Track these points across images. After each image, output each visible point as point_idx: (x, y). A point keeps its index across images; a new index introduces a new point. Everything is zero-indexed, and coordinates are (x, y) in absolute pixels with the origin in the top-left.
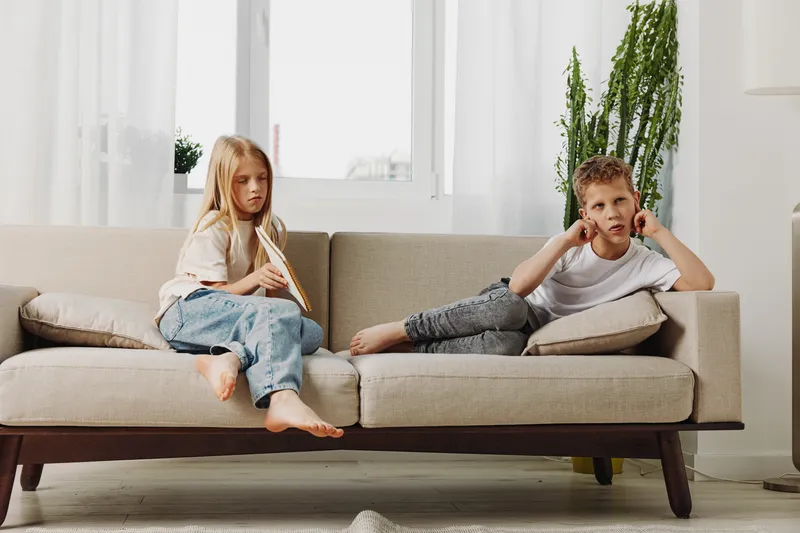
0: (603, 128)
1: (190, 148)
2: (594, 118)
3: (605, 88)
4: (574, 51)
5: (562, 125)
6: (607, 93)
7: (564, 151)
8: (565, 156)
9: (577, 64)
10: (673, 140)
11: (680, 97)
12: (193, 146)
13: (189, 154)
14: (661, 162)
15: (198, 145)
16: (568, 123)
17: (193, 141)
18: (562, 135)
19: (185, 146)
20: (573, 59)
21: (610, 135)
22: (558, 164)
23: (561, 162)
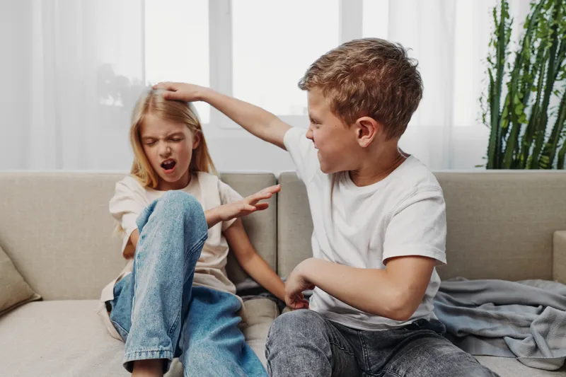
22: (481, 99)
23: (483, 97)
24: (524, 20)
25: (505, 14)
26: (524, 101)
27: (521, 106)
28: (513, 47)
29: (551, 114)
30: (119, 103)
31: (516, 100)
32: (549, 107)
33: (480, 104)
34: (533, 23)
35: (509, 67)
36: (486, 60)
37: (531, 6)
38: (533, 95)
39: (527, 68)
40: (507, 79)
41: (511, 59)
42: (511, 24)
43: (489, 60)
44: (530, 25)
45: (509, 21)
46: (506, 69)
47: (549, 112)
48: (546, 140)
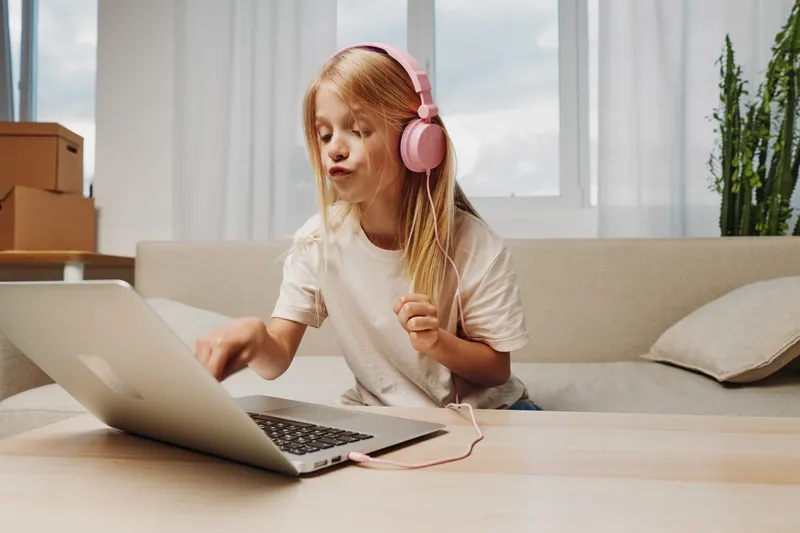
0: (763, 118)
2: (752, 108)
3: (764, 80)
4: (728, 39)
5: (715, 120)
6: (766, 83)
7: (717, 147)
8: (718, 153)
9: (730, 54)
16: (721, 115)
18: (715, 131)
20: (726, 48)
21: (772, 126)
22: (711, 162)
23: (714, 160)
25: (730, 63)
33: (710, 168)
36: (712, 117)
37: (772, 53)
43: (716, 116)
44: (773, 72)
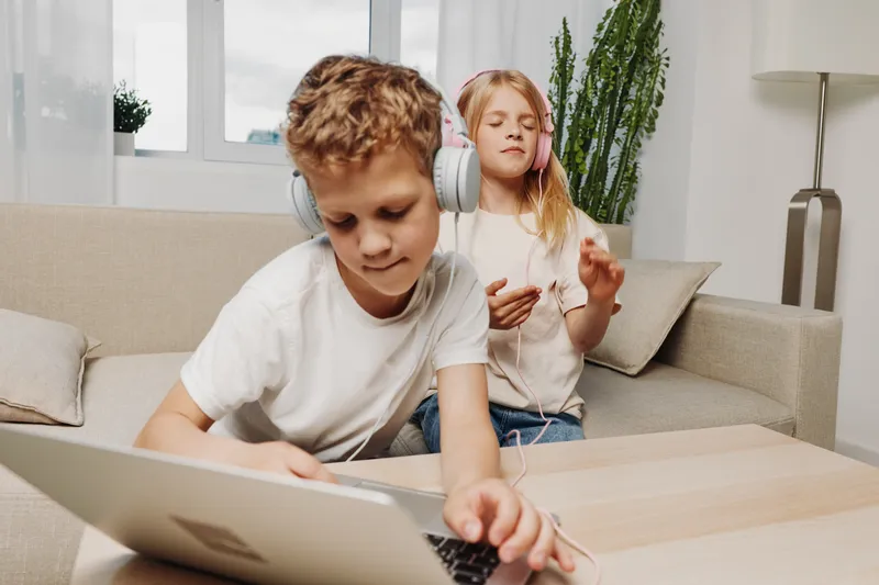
1: (137, 105)
2: (580, 96)
4: (565, 23)
6: (587, 70)
9: (567, 38)
10: (652, 123)
11: (664, 80)
12: (140, 103)
13: (135, 111)
14: (639, 145)
15: (146, 102)
16: (555, 100)
17: (140, 97)
19: (131, 102)
20: (562, 31)
24: (587, 56)
25: (567, 47)
26: (586, 147)
27: (581, 154)
28: (575, 86)
29: (612, 165)
30: (61, 115)
31: (576, 148)
32: (610, 156)
34: (596, 61)
35: (571, 109)
37: (594, 41)
38: (595, 142)
39: (589, 112)
40: (568, 122)
41: (573, 99)
42: (573, 61)
44: (594, 61)
45: (571, 57)
46: (567, 111)
47: (610, 162)
48: (607, 193)
